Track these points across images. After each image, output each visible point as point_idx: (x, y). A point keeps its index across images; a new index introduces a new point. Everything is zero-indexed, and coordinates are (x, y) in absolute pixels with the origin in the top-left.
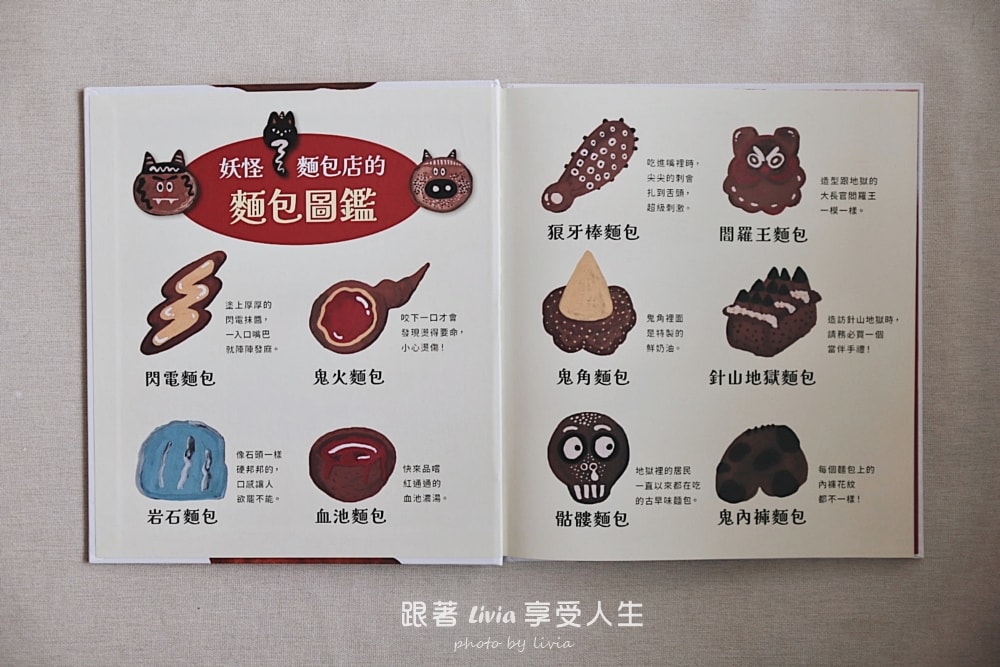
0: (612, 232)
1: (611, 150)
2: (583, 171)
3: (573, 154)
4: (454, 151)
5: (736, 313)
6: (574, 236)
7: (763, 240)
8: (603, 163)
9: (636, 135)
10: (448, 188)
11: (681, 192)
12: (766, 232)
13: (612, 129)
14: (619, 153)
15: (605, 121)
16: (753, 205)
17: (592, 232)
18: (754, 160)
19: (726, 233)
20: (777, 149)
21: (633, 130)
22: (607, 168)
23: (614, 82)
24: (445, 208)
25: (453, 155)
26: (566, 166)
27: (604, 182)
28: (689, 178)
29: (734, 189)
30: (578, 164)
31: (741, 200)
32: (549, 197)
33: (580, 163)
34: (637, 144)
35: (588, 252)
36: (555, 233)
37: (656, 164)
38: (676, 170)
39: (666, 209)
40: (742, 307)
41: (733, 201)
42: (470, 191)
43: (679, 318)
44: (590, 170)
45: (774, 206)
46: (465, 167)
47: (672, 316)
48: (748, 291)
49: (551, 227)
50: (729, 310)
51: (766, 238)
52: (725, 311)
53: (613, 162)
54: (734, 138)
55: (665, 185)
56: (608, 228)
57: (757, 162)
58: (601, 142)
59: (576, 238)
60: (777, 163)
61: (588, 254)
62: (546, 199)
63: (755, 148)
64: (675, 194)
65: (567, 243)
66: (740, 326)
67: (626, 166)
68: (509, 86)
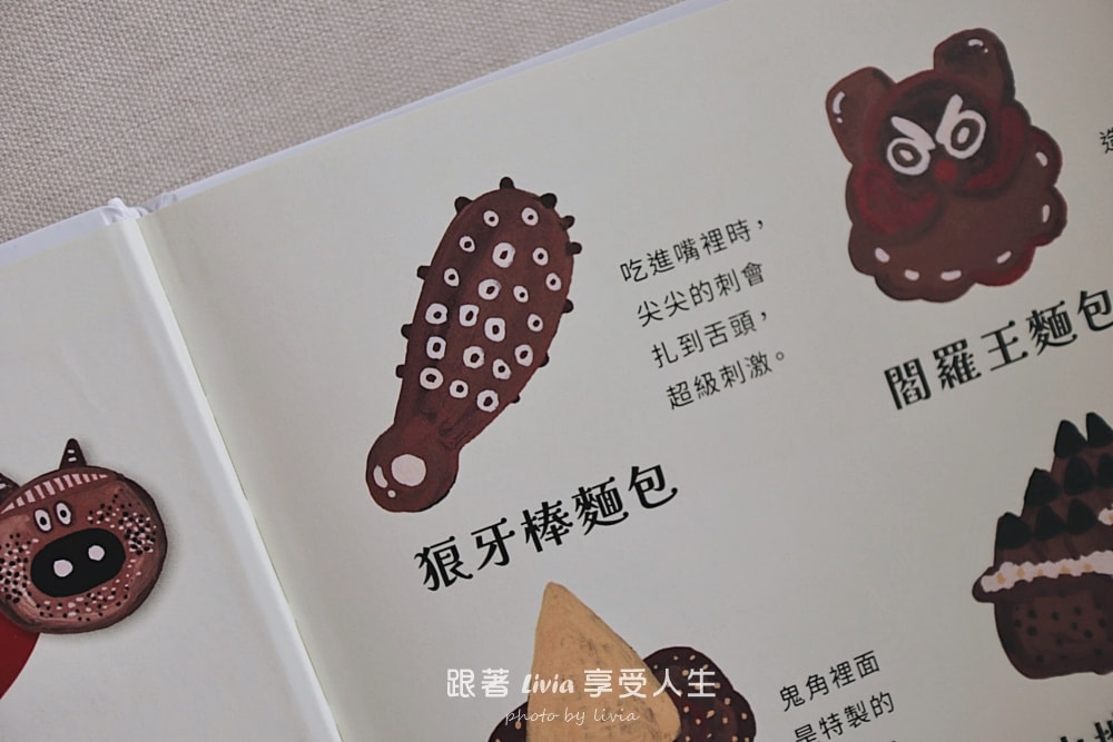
0: (599, 505)
1: (507, 278)
2: (451, 367)
3: (406, 330)
4: (72, 444)
5: (1009, 585)
6: (498, 556)
7: (1008, 361)
8: (500, 323)
9: (562, 210)
10: (96, 553)
11: (744, 322)
12: (1007, 336)
13: (491, 218)
14: (534, 278)
15: (461, 203)
16: (948, 276)
17: (545, 525)
18: (907, 156)
19: (904, 382)
20: (956, 102)
21: (550, 200)
22: (517, 333)
23: (449, 81)
24: (108, 610)
25: (74, 456)
26: (400, 371)
27: (522, 376)
28: (753, 272)
29: (882, 256)
30: (432, 354)
31: (912, 275)
32: (388, 475)
33: (436, 348)
34: (574, 234)
35: (550, 585)
36: (439, 567)
37: (646, 268)
38: (707, 266)
39: (720, 383)
40: (1018, 562)
41: (894, 288)
42: (161, 538)
43: (867, 663)
44: (471, 356)
45: (1002, 259)
46: (120, 477)
47: (844, 667)
48: (1018, 512)
49: (424, 556)
50: (990, 585)
51: (1014, 352)
52: (979, 594)
53: (526, 310)
54: (832, 116)
55: (694, 319)
56: (584, 500)
57: (917, 158)
58: (475, 266)
59: (506, 561)
60: (970, 141)
61: (555, 593)
62: (382, 482)
63: (899, 123)
64: (730, 332)
65: (483, 585)
66: (1032, 614)
67: (569, 307)
68: (165, 199)
